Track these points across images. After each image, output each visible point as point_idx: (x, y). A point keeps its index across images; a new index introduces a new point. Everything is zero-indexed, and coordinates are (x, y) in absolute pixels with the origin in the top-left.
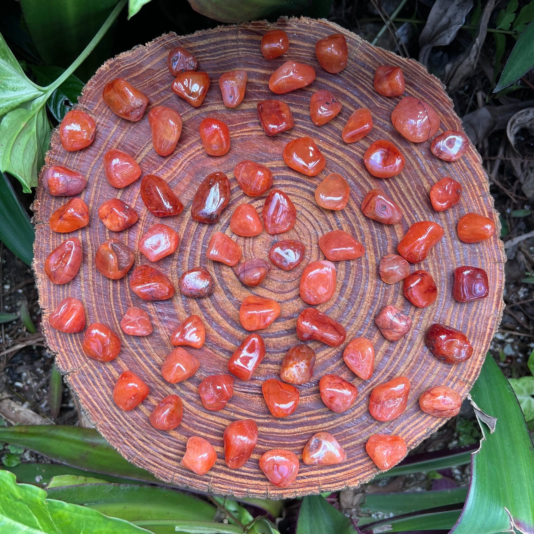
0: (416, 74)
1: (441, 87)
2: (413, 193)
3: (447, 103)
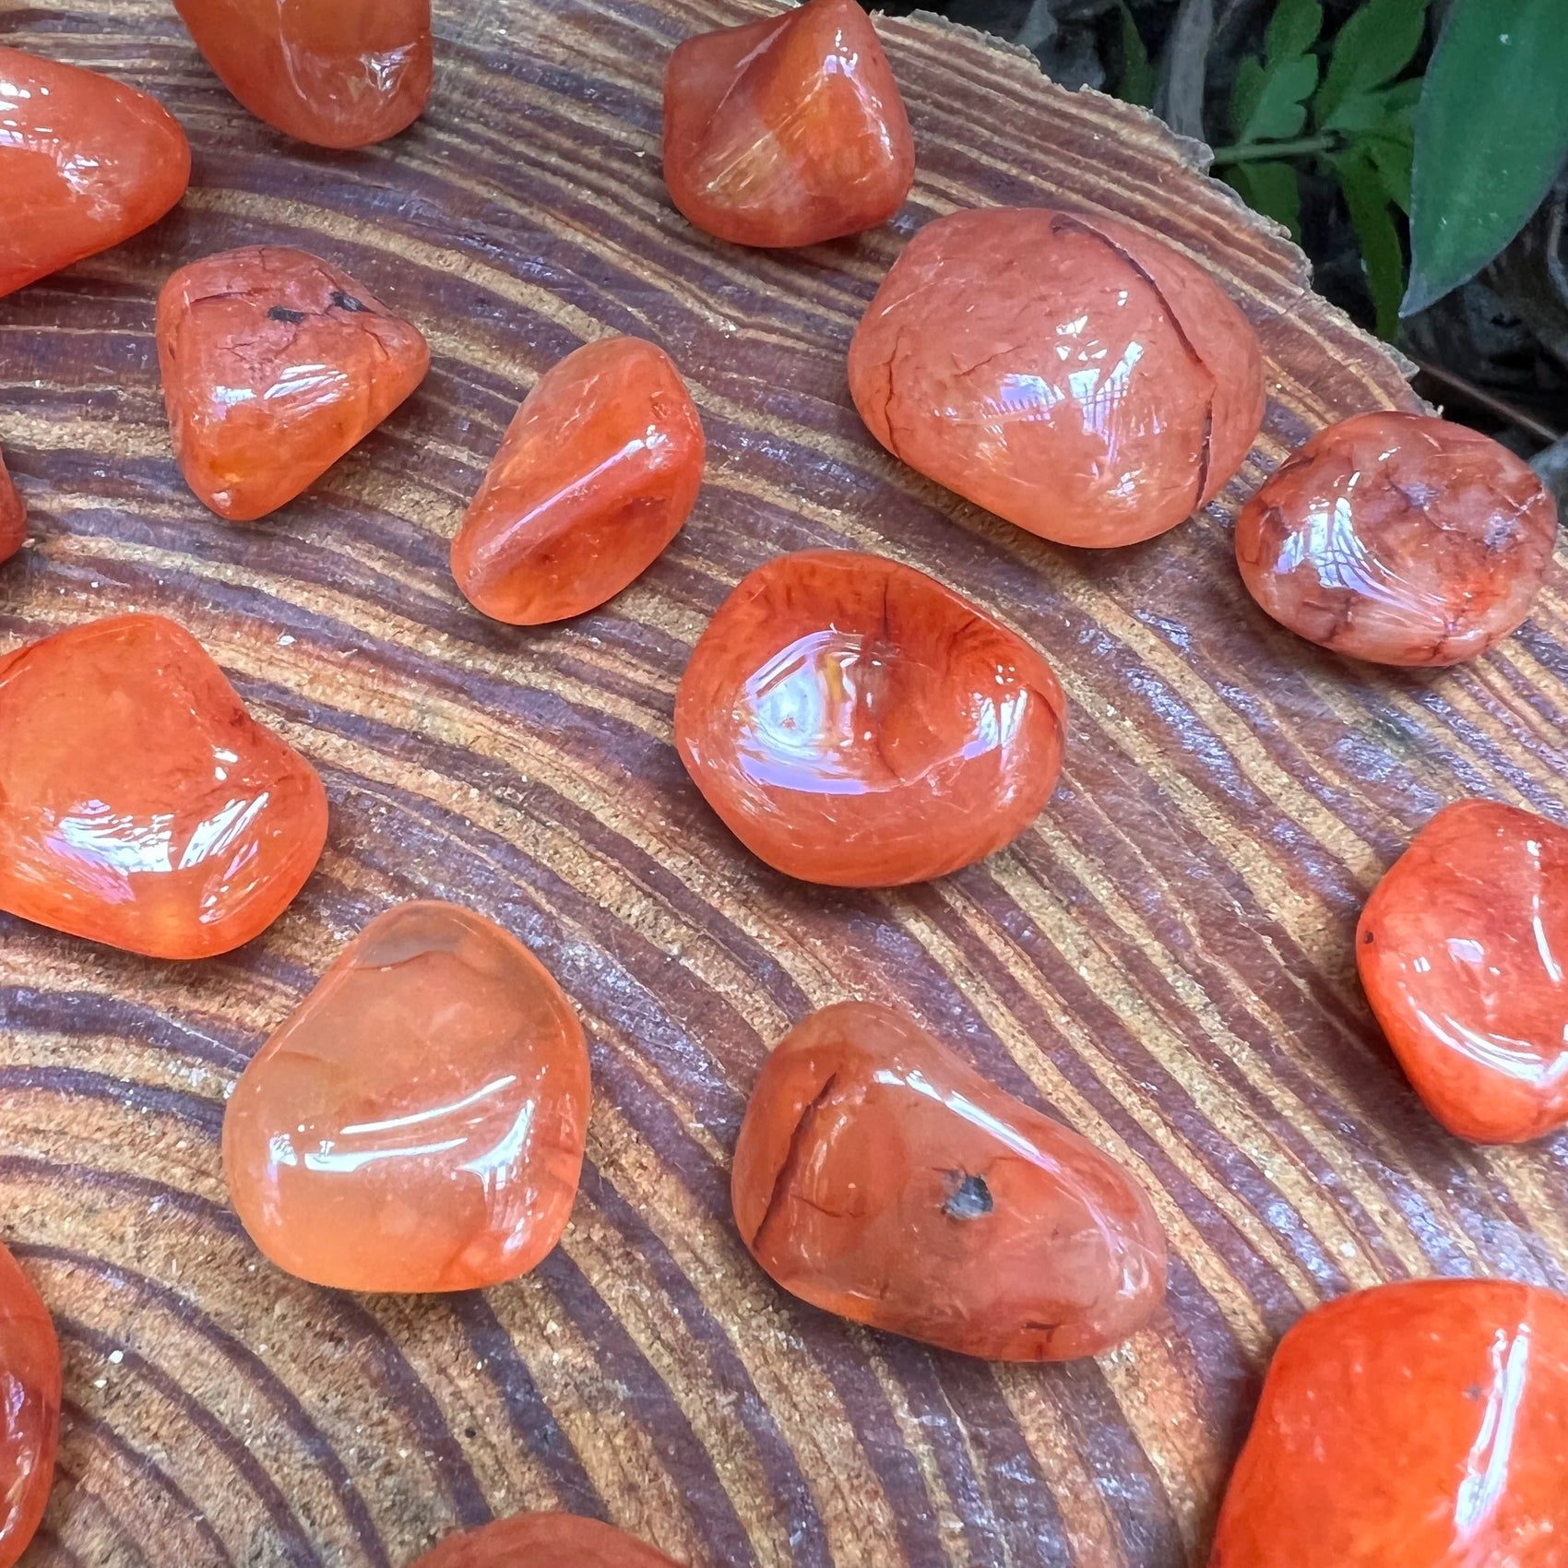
0: (963, 94)
1: (1173, 154)
2: (1193, 996)
3: (1250, 251)
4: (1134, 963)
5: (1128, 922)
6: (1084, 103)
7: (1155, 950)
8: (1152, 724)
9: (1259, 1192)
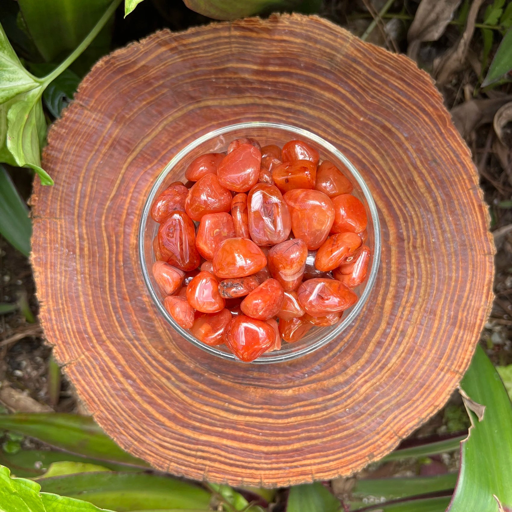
0: (406, 69)
1: (431, 81)
3: (436, 97)
4: (399, 183)
5: (399, 178)
6: (421, 72)
7: (401, 181)
8: (409, 157)
9: (405, 206)
